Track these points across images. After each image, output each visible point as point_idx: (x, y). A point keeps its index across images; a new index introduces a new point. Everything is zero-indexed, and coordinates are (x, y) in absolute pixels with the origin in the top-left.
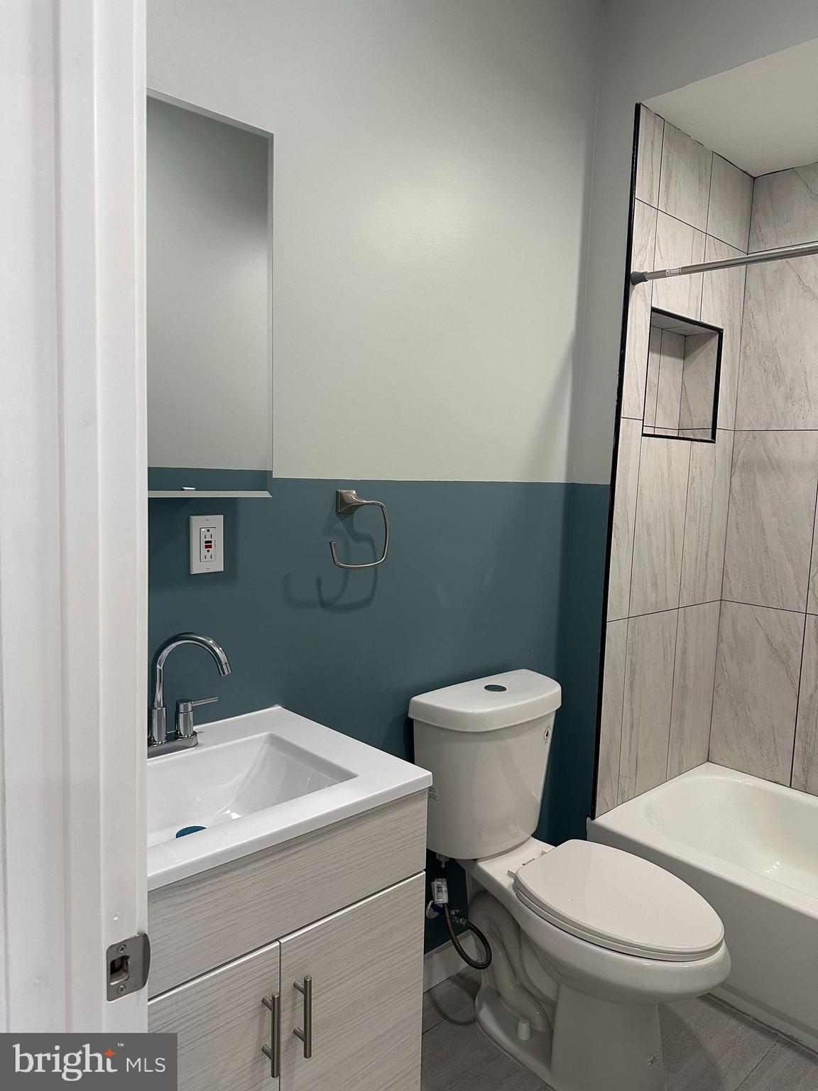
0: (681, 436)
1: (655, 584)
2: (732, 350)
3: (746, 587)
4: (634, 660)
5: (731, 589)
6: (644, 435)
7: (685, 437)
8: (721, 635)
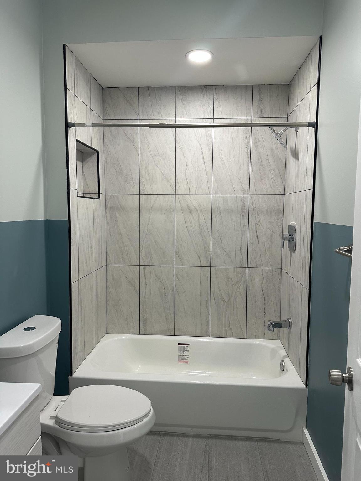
0: (85, 196)
1: (86, 263)
2: (102, 159)
3: (116, 258)
4: (81, 298)
5: (110, 260)
6: (78, 196)
7: (87, 196)
8: (107, 279)
